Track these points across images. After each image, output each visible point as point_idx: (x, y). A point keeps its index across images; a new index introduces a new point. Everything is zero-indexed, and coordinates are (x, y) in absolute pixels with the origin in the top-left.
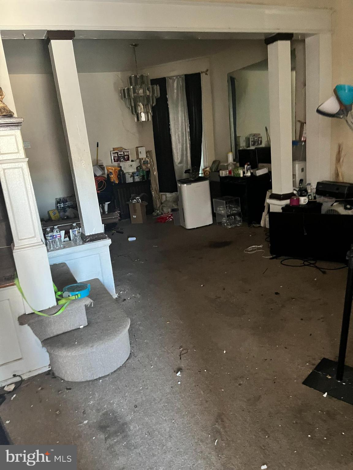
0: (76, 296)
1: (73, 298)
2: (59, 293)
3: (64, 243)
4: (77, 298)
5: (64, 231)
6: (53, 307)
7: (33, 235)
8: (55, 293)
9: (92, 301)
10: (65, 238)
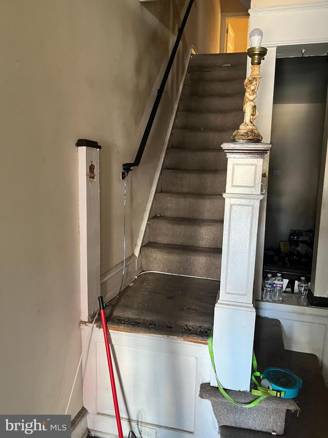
0: (279, 393)
1: (274, 393)
2: (258, 374)
3: (284, 294)
4: (278, 396)
5: (288, 280)
6: (245, 392)
7: (244, 292)
8: (253, 371)
9: (298, 409)
10: (287, 288)
